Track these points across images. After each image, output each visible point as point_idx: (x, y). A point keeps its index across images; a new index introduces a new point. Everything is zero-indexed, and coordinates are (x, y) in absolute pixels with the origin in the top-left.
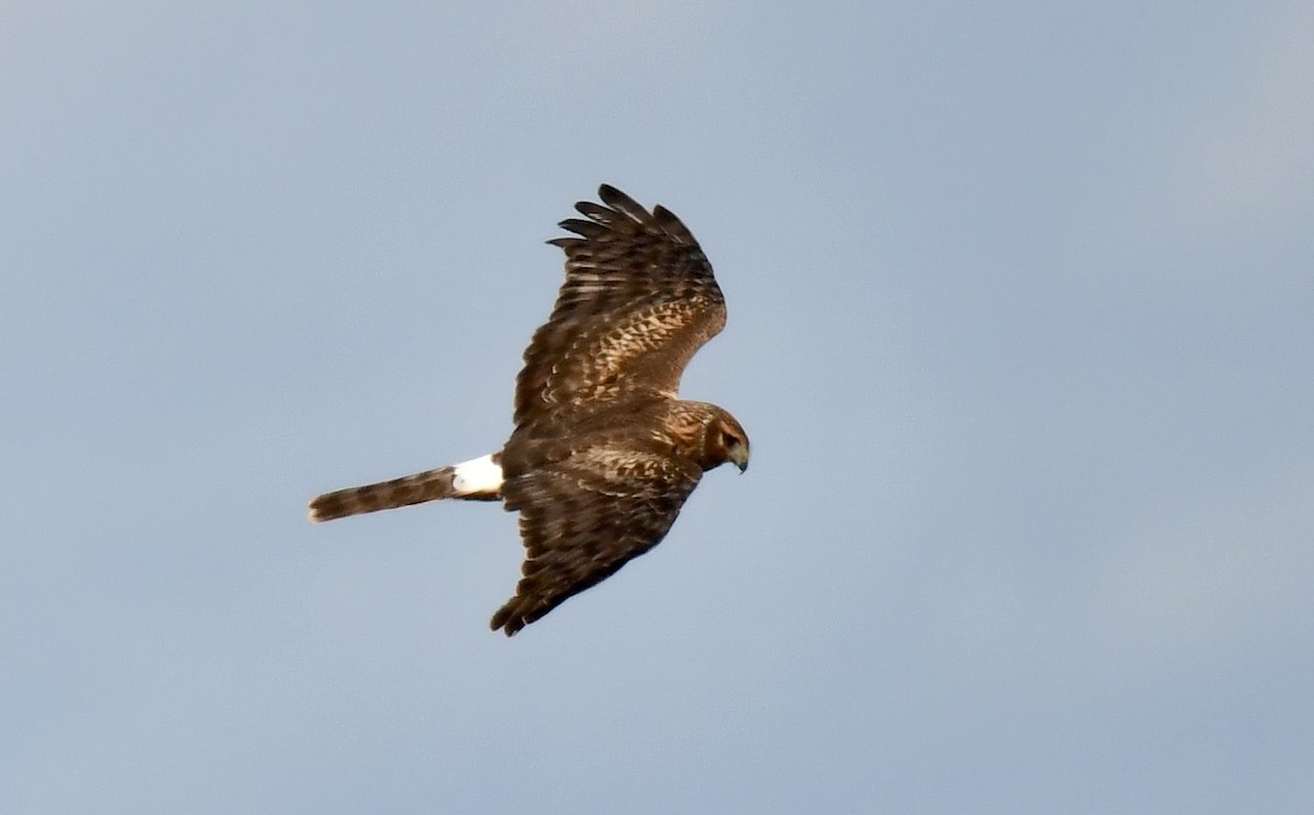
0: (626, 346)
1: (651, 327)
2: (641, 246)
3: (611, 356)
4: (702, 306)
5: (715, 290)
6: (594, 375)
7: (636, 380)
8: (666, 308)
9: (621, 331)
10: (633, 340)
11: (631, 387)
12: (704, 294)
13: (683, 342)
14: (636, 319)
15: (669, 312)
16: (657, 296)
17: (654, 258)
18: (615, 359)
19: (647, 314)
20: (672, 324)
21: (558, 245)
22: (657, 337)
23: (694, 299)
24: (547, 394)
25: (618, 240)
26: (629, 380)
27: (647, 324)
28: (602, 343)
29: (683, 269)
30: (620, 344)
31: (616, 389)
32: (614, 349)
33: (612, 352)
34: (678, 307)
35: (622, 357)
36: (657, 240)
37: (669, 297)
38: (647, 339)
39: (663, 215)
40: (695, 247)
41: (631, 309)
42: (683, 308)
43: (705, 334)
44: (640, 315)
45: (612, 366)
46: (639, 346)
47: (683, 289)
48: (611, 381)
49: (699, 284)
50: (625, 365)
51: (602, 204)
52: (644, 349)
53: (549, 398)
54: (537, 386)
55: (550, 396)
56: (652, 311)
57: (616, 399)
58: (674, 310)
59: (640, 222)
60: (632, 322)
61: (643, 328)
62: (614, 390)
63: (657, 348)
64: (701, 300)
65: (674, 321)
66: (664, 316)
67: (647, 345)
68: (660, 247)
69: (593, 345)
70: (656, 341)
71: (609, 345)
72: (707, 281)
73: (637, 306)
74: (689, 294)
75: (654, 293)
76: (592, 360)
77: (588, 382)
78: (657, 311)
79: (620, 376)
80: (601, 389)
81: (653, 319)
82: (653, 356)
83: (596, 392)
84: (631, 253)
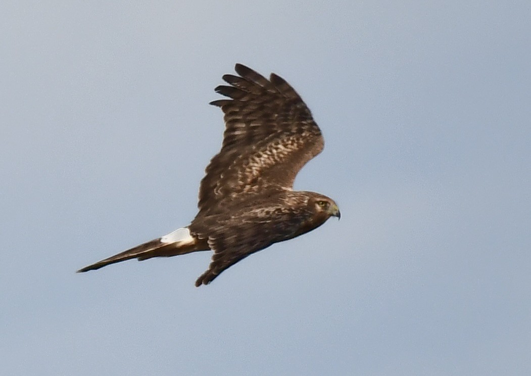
0: (264, 161)
1: (279, 151)
2: (266, 102)
3: (255, 166)
4: (309, 138)
5: (314, 127)
6: (244, 178)
7: (269, 181)
8: (288, 140)
9: (261, 153)
10: (268, 158)
11: (266, 186)
12: (309, 130)
13: (297, 159)
14: (271, 146)
15: (290, 142)
16: (281, 133)
17: (275, 109)
18: (258, 169)
19: (277, 144)
20: (290, 148)
21: (217, 105)
22: (281, 156)
23: (304, 134)
24: (217, 190)
25: (253, 99)
26: (265, 181)
27: (277, 149)
28: (251, 160)
29: (294, 115)
30: (261, 160)
31: (257, 187)
32: (257, 163)
33: (256, 165)
34: (295, 139)
35: (261, 167)
36: (275, 97)
37: (288, 133)
38: (276, 158)
39: (277, 80)
40: (298, 100)
41: (268, 142)
42: (298, 139)
43: (310, 154)
44: (273, 145)
45: (255, 173)
46: (271, 161)
47: (296, 128)
48: (254, 182)
49: (305, 124)
50: (262, 172)
51: (237, 75)
52: (274, 162)
53: (218, 193)
54: (212, 185)
55: (219, 191)
56: (280, 142)
57: (257, 192)
58: (293, 141)
59: (262, 86)
60: (268, 148)
61: (274, 151)
62: (255, 187)
63: (281, 162)
64: (308, 135)
65: (293, 147)
66: (287, 145)
67: (275, 160)
68: (278, 102)
69: (245, 162)
70: (281, 158)
71: (254, 161)
72: (309, 121)
73: (271, 140)
74: (300, 131)
75: (279, 131)
76: (243, 170)
77: (241, 183)
78: (283, 141)
79: (260, 179)
80: (248, 187)
81: (280, 146)
82: (279, 167)
83: (245, 189)
84: (261, 107)
